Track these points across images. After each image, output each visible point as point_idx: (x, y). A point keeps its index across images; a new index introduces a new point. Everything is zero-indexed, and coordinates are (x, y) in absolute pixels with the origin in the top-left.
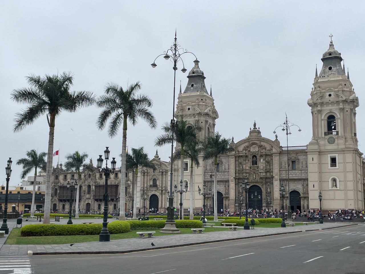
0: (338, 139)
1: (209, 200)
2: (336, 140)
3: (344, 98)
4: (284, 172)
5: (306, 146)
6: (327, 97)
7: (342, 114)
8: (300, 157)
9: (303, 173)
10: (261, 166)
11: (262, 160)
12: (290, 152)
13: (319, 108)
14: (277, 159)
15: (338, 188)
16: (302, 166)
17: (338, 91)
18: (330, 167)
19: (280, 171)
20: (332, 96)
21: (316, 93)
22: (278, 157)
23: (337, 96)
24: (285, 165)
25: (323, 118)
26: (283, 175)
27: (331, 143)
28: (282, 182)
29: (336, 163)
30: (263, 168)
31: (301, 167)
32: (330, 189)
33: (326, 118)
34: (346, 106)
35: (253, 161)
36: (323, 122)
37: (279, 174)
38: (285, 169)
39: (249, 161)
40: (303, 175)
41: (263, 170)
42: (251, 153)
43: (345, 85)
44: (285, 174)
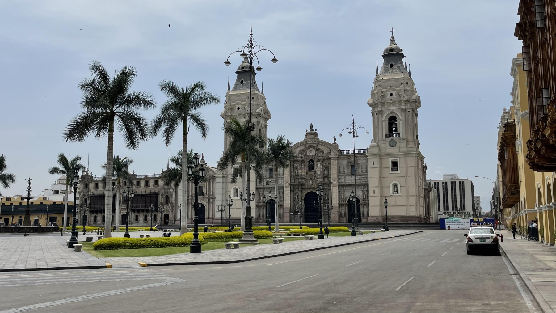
0: (400, 142)
1: (261, 209)
2: (398, 143)
3: (406, 98)
4: (342, 177)
5: (366, 149)
6: (389, 96)
7: (403, 114)
8: (360, 162)
9: (362, 178)
10: (319, 171)
11: (319, 165)
12: (349, 155)
13: (380, 108)
14: (335, 163)
15: (400, 194)
16: (362, 171)
17: (400, 90)
18: (391, 172)
19: (338, 176)
20: (394, 96)
21: (377, 93)
22: (337, 161)
23: (399, 95)
24: (344, 169)
25: (384, 119)
26: (342, 181)
27: (392, 146)
28: (340, 188)
29: (397, 167)
30: (321, 173)
31: (360, 172)
32: (391, 194)
33: (387, 119)
34: (408, 106)
35: (309, 166)
36: (384, 123)
37: (337, 179)
38: (344, 174)
39: (305, 165)
40: (363, 180)
41: (320, 175)
42: (307, 157)
43: (407, 83)
44: (344, 179)
